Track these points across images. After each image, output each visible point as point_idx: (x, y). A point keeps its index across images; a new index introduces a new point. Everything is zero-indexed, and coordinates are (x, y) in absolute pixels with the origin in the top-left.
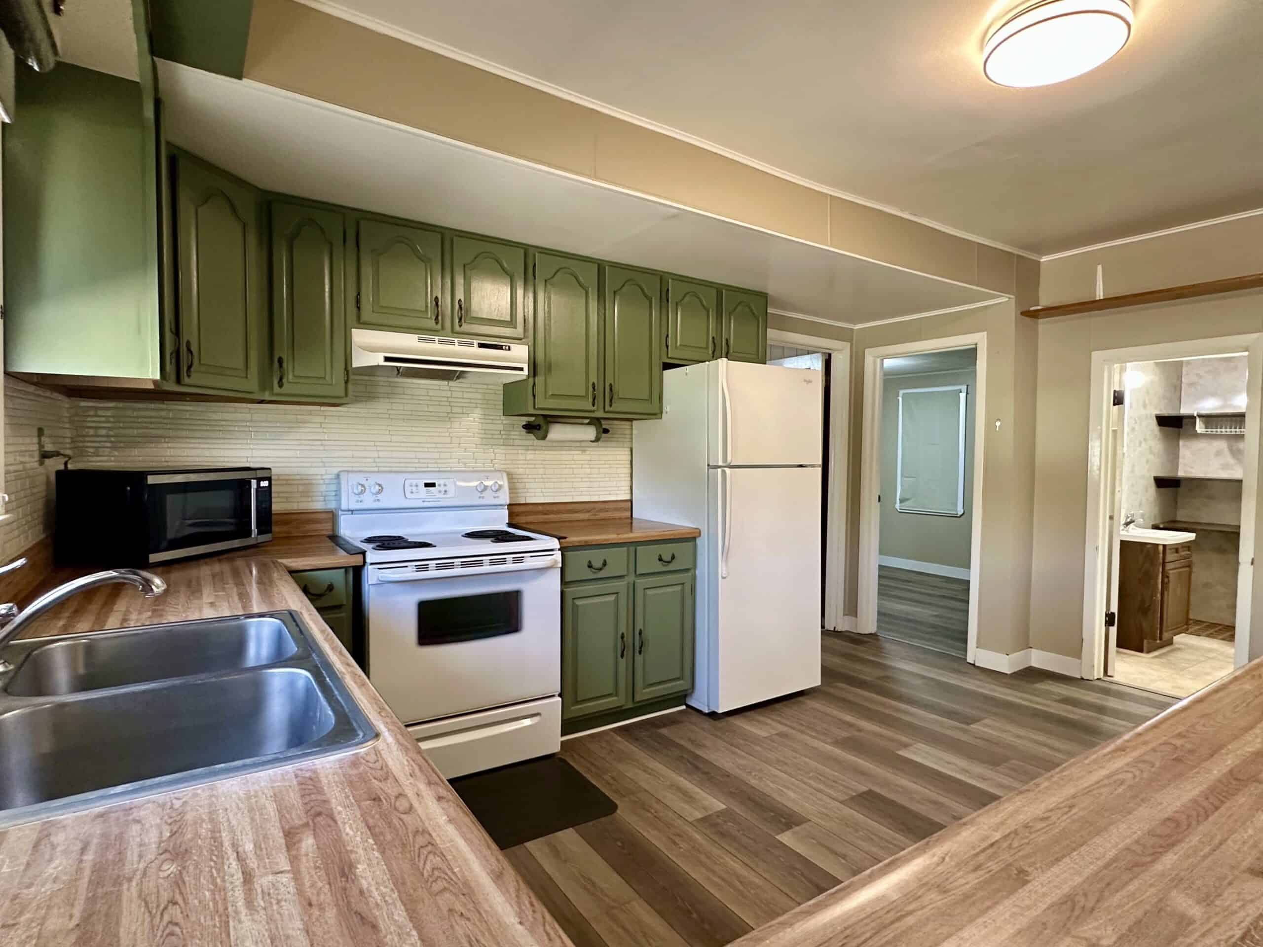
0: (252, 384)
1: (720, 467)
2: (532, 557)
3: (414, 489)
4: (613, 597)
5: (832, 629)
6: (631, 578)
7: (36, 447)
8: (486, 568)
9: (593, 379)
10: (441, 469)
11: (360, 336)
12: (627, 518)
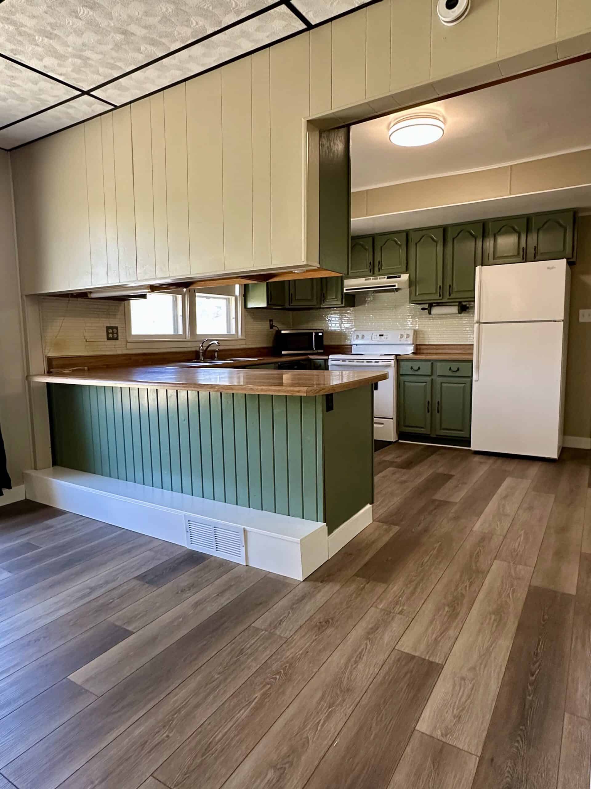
0: (315, 303)
2: (382, 361)
3: (376, 337)
4: (424, 384)
6: (433, 377)
7: (269, 324)
9: (440, 284)
10: (389, 330)
11: (346, 282)
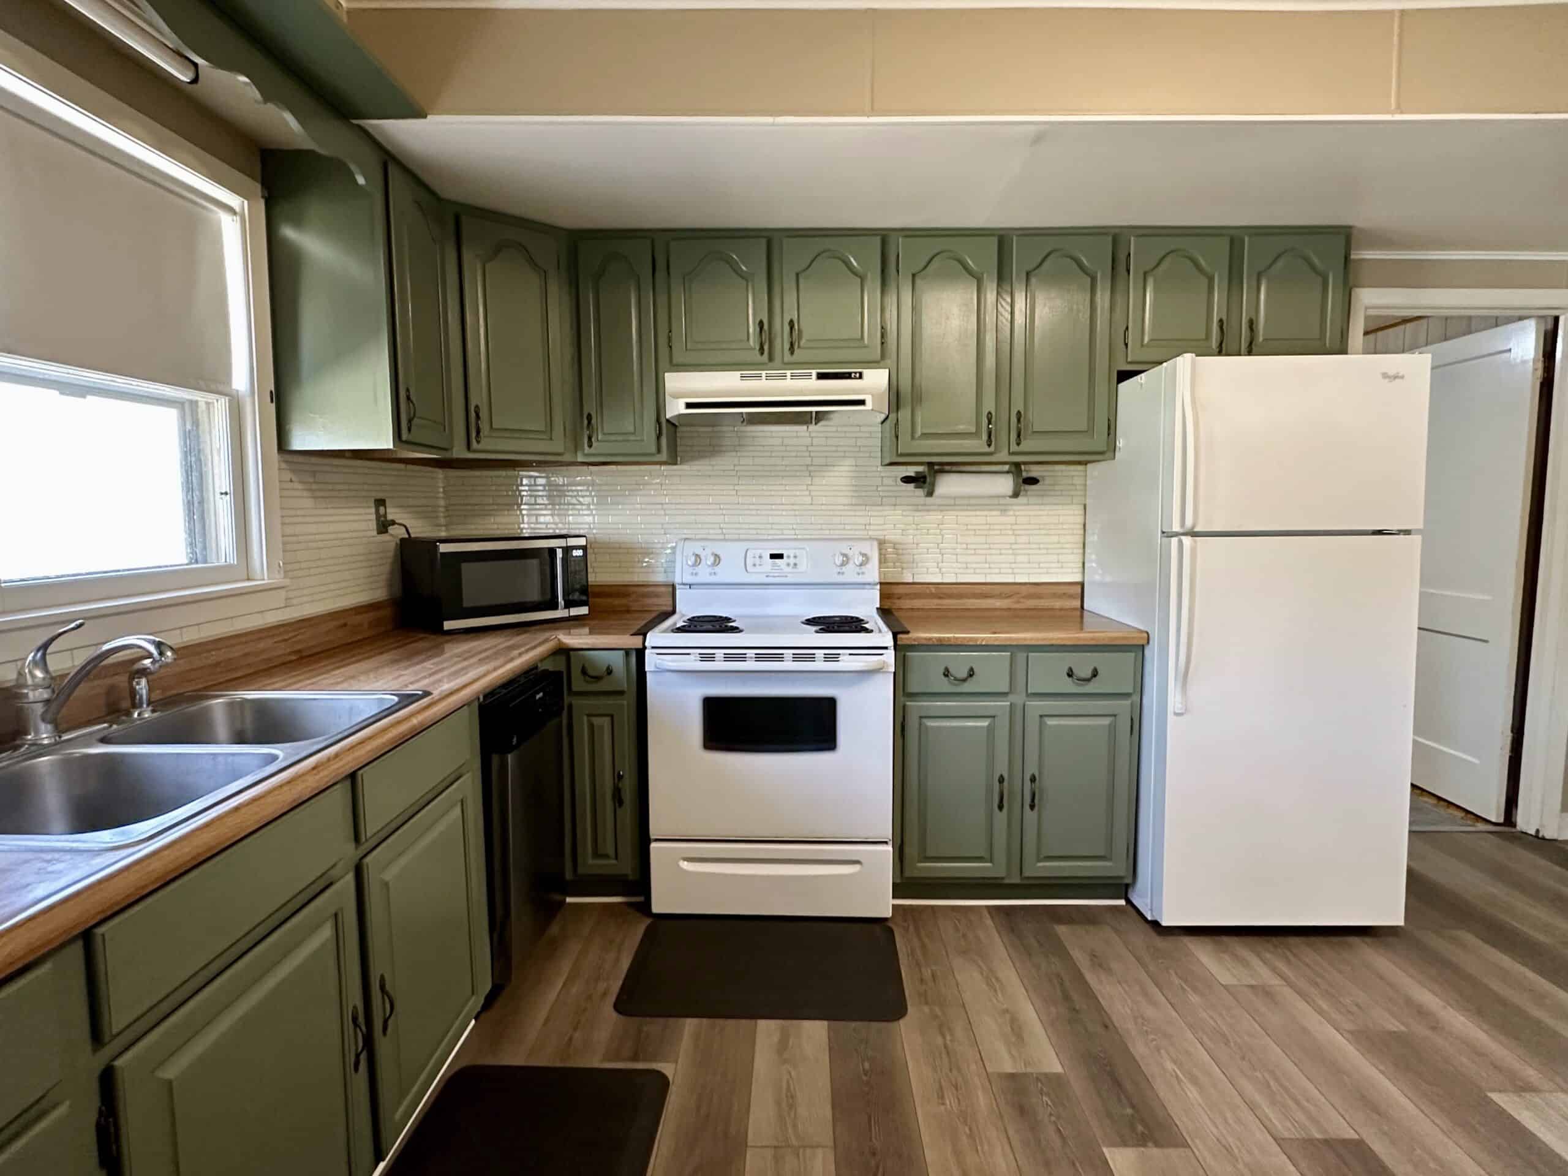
0: (558, 445)
1: (1176, 534)
2: (850, 654)
3: (757, 561)
4: (988, 721)
5: (1533, 832)
6: (1018, 699)
7: (374, 517)
8: (788, 665)
9: (989, 405)
10: (799, 537)
11: (674, 381)
12: (1075, 609)
